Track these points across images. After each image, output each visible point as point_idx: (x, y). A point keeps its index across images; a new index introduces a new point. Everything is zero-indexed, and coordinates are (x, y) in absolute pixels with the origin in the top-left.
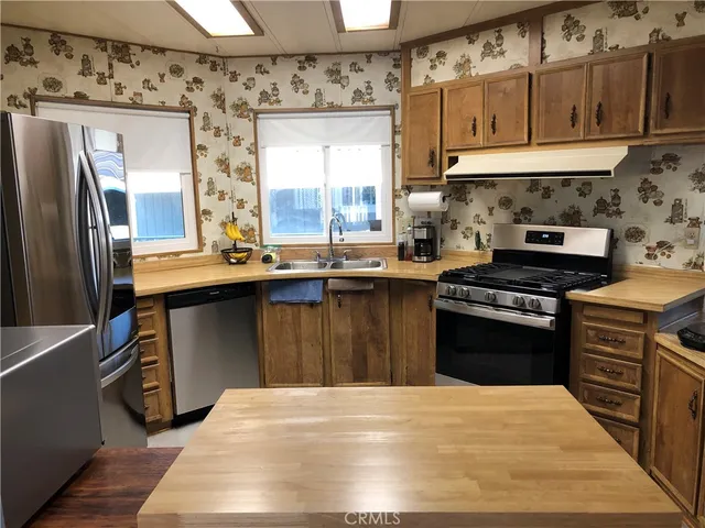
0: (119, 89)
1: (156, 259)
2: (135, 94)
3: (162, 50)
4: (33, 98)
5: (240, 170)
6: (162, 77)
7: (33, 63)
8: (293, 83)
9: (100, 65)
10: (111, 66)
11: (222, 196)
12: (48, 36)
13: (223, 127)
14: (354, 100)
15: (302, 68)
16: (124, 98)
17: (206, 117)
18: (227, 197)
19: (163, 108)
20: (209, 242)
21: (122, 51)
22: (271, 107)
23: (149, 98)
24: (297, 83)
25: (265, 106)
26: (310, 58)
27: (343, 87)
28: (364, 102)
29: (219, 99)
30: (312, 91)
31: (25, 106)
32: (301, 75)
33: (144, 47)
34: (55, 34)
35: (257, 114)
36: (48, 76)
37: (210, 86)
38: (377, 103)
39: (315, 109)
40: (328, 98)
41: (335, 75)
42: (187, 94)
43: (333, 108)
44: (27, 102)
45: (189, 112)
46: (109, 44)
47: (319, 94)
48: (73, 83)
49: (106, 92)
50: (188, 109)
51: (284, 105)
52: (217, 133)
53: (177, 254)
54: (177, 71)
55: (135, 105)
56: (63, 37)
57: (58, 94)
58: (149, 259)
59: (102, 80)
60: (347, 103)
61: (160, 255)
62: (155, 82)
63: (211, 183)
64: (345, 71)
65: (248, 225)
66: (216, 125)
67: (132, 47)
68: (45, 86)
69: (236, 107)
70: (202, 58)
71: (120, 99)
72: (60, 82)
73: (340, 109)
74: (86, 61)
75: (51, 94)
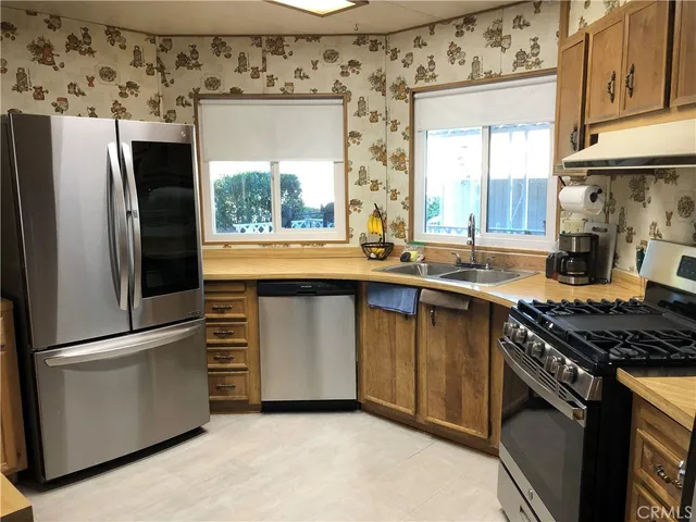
0: (271, 81)
1: (299, 246)
2: (286, 84)
3: (316, 37)
4: (197, 97)
5: (395, 158)
6: (315, 64)
7: (198, 66)
8: (450, 53)
9: (255, 61)
10: (264, 60)
11: (375, 186)
12: (211, 40)
13: (381, 111)
14: (516, 65)
15: (459, 34)
16: (276, 90)
17: (362, 102)
18: (381, 187)
19: (314, 96)
20: (357, 233)
21: (275, 43)
22: (427, 84)
23: (301, 87)
24: (454, 52)
25: (422, 84)
26: (469, 20)
27: (504, 49)
28: (528, 67)
29: (378, 81)
30: (469, 60)
31: (190, 105)
32: (459, 42)
33: (298, 37)
34: (216, 37)
35: (414, 93)
36: (209, 76)
37: (368, 69)
38: (544, 66)
39: (472, 81)
40: (485, 67)
41: (496, 37)
42: (341, 79)
43: (493, 78)
44: (191, 101)
45: (341, 98)
46: (264, 39)
47: (476, 63)
48: (230, 80)
49: (259, 85)
50: (341, 94)
51: (440, 81)
52: (374, 117)
53: (321, 243)
54: (331, 56)
55: (286, 95)
56: (223, 39)
57: (217, 92)
58: (292, 246)
59: (255, 75)
60: (508, 70)
61: (303, 243)
62: (308, 70)
63: (362, 171)
64: (507, 29)
65: (399, 218)
66: (372, 109)
67: (286, 39)
68: (207, 86)
69: (395, 88)
70: (360, 38)
71: (272, 90)
72: (218, 81)
73: (499, 78)
74: (242, 58)
75: (211, 92)
